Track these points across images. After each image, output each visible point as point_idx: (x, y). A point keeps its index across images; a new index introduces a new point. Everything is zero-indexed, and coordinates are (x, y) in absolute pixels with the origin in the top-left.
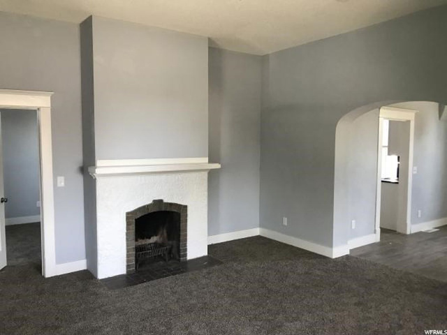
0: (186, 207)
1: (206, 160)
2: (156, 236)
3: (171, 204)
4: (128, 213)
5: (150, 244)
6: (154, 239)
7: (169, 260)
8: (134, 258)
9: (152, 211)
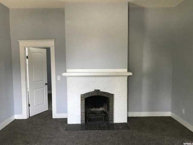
0: (113, 95)
1: (126, 70)
2: (103, 107)
3: (104, 93)
4: (81, 95)
5: (99, 111)
6: (101, 109)
7: (105, 121)
8: (84, 117)
9: (94, 95)
